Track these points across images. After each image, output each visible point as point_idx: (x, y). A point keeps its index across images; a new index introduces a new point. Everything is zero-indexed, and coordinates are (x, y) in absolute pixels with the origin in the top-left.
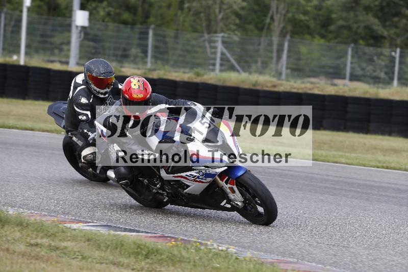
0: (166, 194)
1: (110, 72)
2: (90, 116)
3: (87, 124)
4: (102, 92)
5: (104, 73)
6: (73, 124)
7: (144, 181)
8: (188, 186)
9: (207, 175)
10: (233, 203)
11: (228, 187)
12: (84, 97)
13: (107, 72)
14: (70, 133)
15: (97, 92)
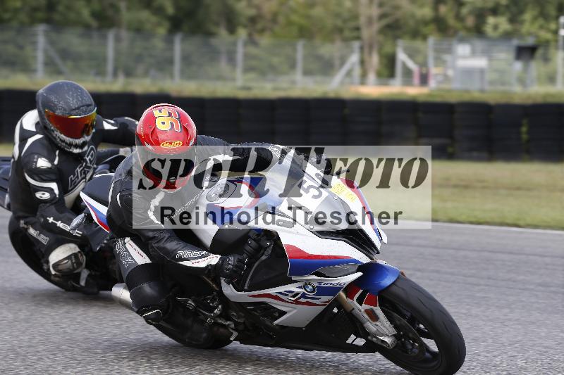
0: (233, 326)
1: (89, 106)
2: (57, 192)
3: (53, 207)
5: (78, 108)
7: (186, 302)
8: (283, 313)
9: (322, 291)
10: (374, 339)
11: (363, 310)
12: (41, 156)
13: (83, 106)
14: (22, 222)
15: (66, 143)
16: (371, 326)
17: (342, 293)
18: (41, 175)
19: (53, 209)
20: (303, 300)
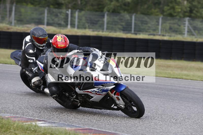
0: (79, 101)
1: (45, 35)
2: (35, 60)
3: (33, 65)
4: (41, 46)
5: (42, 35)
6: (26, 64)
7: (66, 94)
8: (92, 97)
9: (104, 91)
10: (119, 106)
11: (115, 97)
12: (31, 49)
13: (44, 35)
14: (24, 69)
15: (38, 46)
16: (118, 102)
17: (109, 91)
18: (31, 55)
19: (34, 65)
20: (98, 93)
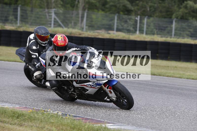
0: (76, 94)
1: (48, 33)
5: (45, 33)
6: (29, 60)
7: (64, 87)
8: (88, 90)
10: (111, 99)
11: (108, 90)
12: (34, 45)
14: (27, 64)
15: (41, 43)
16: (110, 95)
17: (102, 85)
18: (34, 51)
19: (36, 60)
20: (93, 87)
